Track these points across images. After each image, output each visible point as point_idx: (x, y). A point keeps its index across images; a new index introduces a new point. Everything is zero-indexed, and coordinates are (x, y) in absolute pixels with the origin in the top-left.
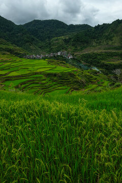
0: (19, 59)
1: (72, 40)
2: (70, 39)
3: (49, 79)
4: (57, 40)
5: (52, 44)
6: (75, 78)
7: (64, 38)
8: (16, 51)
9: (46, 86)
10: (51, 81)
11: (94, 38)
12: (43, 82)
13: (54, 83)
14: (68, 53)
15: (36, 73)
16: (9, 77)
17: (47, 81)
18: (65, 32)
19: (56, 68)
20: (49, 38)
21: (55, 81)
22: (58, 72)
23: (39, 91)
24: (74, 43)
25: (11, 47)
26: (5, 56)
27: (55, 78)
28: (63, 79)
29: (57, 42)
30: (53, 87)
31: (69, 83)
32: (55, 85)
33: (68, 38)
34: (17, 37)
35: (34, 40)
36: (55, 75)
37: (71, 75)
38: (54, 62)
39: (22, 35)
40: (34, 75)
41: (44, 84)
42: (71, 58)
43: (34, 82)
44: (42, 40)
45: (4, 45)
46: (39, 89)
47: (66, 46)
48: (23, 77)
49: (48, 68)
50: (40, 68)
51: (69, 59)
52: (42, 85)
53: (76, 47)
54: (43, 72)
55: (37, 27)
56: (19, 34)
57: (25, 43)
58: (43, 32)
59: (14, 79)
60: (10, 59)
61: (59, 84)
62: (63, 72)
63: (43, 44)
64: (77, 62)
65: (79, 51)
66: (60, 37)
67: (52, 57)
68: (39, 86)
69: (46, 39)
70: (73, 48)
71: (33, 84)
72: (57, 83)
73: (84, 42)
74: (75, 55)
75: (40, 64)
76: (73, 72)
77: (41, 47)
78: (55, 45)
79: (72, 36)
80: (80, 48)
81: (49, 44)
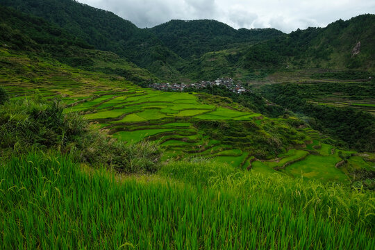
0: (140, 90)
1: (244, 57)
2: (240, 55)
3: (202, 132)
4: (213, 56)
5: (203, 63)
6: (258, 134)
7: (228, 54)
8: (135, 75)
9: (197, 147)
10: (208, 137)
11: (289, 55)
12: (191, 138)
13: (214, 141)
14: (235, 82)
15: (177, 119)
16: (123, 124)
17: (199, 136)
18: (229, 41)
19: (215, 110)
20: (198, 52)
21: (216, 137)
22: (223, 119)
24: (247, 62)
25: (127, 67)
26: (116, 83)
27: (216, 132)
28: (233, 134)
29: (213, 60)
30: (213, 149)
31: (245, 144)
32: (215, 145)
33: (235, 53)
34: (138, 49)
35: (168, 55)
36: (216, 125)
37: (250, 126)
38: (209, 99)
39: (148, 46)
40: (171, 122)
41: (193, 142)
42: (242, 92)
43: (173, 136)
44: (184, 56)
45: (114, 63)
46: (184, 151)
47: (231, 68)
48: (150, 125)
49: (200, 109)
50: (185, 109)
51: (238, 95)
52: (189, 144)
53: (252, 71)
54: (191, 117)
55: (176, 33)
56: (142, 44)
57: (152, 61)
58: (188, 42)
59: (133, 128)
60: (124, 90)
61: (224, 144)
62: (232, 120)
63: (186, 63)
64: (254, 100)
65: (257, 79)
66: (220, 51)
67: (204, 88)
68: (184, 146)
69: (192, 54)
70: (246, 72)
71: (172, 141)
72: (220, 142)
73: (267, 62)
74: (251, 87)
75: (183, 101)
76: (252, 122)
77: (182, 69)
78: (210, 66)
79: (243, 50)
80: (259, 72)
81: (198, 64)
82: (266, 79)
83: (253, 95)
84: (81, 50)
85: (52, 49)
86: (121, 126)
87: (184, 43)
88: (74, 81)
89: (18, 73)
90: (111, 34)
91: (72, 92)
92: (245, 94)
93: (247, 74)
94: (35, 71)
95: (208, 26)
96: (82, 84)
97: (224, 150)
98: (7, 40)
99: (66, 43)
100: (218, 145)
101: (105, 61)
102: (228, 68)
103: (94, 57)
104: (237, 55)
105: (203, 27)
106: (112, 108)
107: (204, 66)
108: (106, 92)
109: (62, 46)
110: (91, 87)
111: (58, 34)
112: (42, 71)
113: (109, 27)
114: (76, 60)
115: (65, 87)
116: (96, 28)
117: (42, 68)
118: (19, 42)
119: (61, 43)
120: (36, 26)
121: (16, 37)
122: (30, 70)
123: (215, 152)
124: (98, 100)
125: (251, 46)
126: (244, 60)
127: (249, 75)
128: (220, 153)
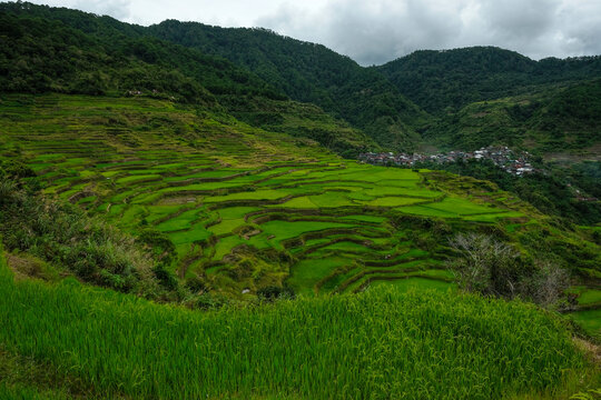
0: (339, 161)
1: (544, 110)
2: (536, 106)
3: (401, 235)
4: (482, 109)
5: (463, 120)
7: (513, 104)
8: (339, 140)
9: (382, 258)
10: (408, 243)
12: (378, 241)
13: (419, 252)
14: (516, 154)
15: (366, 210)
16: (282, 210)
17: (393, 239)
18: (519, 82)
20: (457, 102)
21: (423, 245)
22: (441, 216)
23: (354, 267)
24: (550, 120)
25: (331, 127)
26: (304, 149)
27: (425, 237)
29: (481, 115)
30: (411, 264)
32: (417, 259)
33: (527, 103)
34: (356, 100)
35: (404, 107)
36: (427, 225)
38: (450, 181)
39: (372, 94)
40: (357, 214)
41: (379, 248)
42: (525, 173)
43: (350, 236)
44: (430, 109)
45: (313, 120)
46: (358, 262)
47: (514, 130)
48: (321, 215)
49: (413, 197)
50: (387, 196)
51: (517, 178)
52: (370, 251)
53: (559, 136)
54: (390, 208)
55: (420, 72)
56: (363, 92)
57: (375, 117)
58: (439, 85)
59: (295, 218)
60: (312, 161)
61: (436, 258)
62: (458, 219)
63: (433, 120)
64: (549, 188)
65: (569, 151)
66: (499, 100)
68: (360, 253)
69: (446, 106)
70: (546, 138)
71: (346, 243)
72: (428, 253)
73: (594, 118)
74: (549, 164)
75: (392, 182)
76: (498, 226)
77: (425, 130)
78: (475, 126)
79: (544, 97)
80: (575, 138)
81: (454, 122)
82: (589, 150)
83: (549, 180)
84: (269, 101)
85: (233, 101)
86: (278, 213)
87: (434, 87)
88: (244, 145)
89: (177, 133)
90: (319, 77)
91: (236, 161)
92: (530, 176)
93: (546, 140)
94: (197, 131)
95: (480, 57)
96: (253, 150)
97: (431, 268)
98: (175, 90)
99: (250, 93)
100: (421, 258)
101: (301, 118)
102: (510, 130)
103: (285, 112)
104: (530, 107)
105: (470, 60)
106: (278, 187)
107: (465, 125)
108: (284, 163)
109: (245, 96)
110: (265, 155)
111: (243, 80)
112: (205, 132)
113: (317, 67)
114: (261, 116)
115: (230, 153)
116: (299, 70)
117: (208, 127)
118: (188, 93)
119: (244, 92)
120: (217, 70)
121: (187, 86)
122: (190, 129)
123: (413, 269)
124: (267, 174)
125: (563, 89)
126: (544, 115)
127: (551, 143)
128: (422, 273)
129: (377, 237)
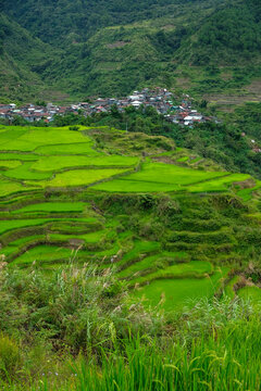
1: (194, 39)
2: (183, 33)
3: (116, 224)
4: (119, 37)
5: (96, 53)
6: (248, 221)
7: (154, 31)
10: (129, 234)
12: (92, 238)
13: (146, 244)
14: (177, 97)
15: (49, 195)
19: (140, 168)
20: (81, 25)
21: (148, 234)
24: (203, 51)
27: (148, 222)
28: (188, 226)
29: (119, 45)
30: (145, 263)
31: (219, 248)
32: (148, 254)
33: (171, 29)
36: (147, 205)
37: (228, 205)
38: (118, 140)
40: (38, 202)
41: (96, 248)
42: (195, 122)
43: (42, 238)
44: (46, 37)
47: (163, 65)
49: (103, 167)
50: (67, 169)
51: (186, 130)
53: (214, 72)
54: (85, 187)
61: (170, 249)
62: (184, 191)
64: (224, 140)
65: (227, 91)
66: (136, 25)
67: (103, 115)
69: (67, 32)
70: (200, 75)
72: (159, 245)
73: (248, 49)
74: (213, 109)
75: (57, 149)
76: (232, 194)
77: (44, 67)
78: (113, 61)
79: (189, 20)
80: (231, 74)
81: (84, 56)
82: (248, 89)
83: (221, 129)
92: (201, 127)
93: (202, 78)
97: (171, 264)
100: (154, 252)
102: (157, 65)
104: (176, 34)
107: (99, 60)
123: (151, 270)
125: (209, 11)
126: (195, 45)
127: (207, 82)
128: (162, 272)
129: (86, 233)
